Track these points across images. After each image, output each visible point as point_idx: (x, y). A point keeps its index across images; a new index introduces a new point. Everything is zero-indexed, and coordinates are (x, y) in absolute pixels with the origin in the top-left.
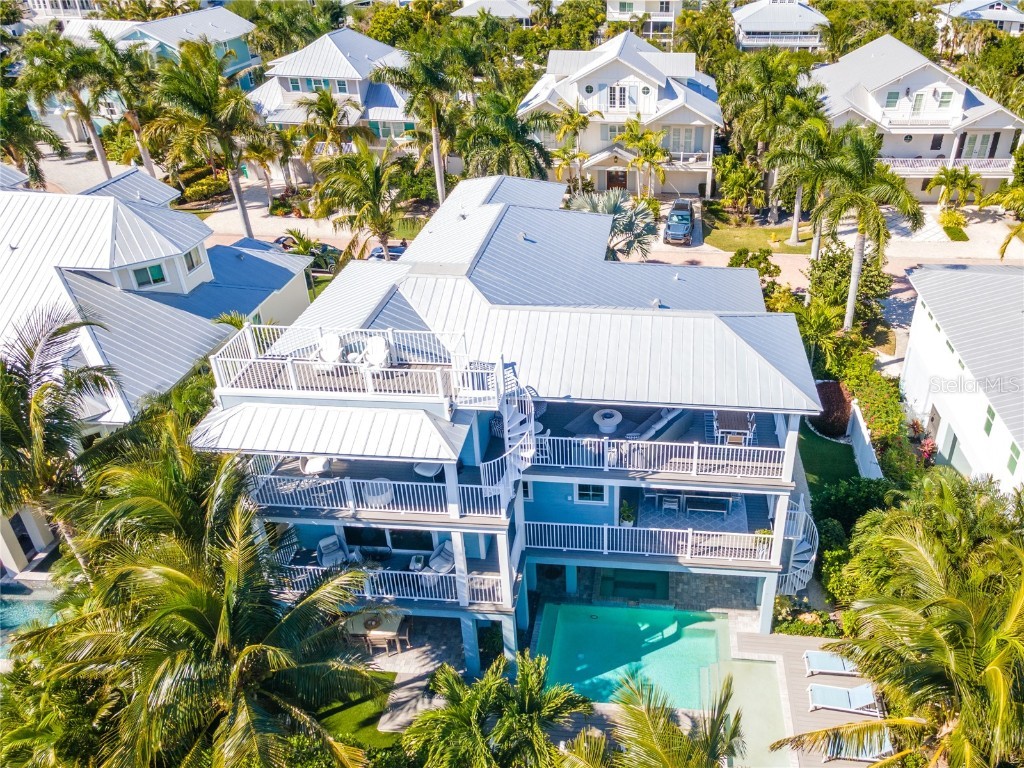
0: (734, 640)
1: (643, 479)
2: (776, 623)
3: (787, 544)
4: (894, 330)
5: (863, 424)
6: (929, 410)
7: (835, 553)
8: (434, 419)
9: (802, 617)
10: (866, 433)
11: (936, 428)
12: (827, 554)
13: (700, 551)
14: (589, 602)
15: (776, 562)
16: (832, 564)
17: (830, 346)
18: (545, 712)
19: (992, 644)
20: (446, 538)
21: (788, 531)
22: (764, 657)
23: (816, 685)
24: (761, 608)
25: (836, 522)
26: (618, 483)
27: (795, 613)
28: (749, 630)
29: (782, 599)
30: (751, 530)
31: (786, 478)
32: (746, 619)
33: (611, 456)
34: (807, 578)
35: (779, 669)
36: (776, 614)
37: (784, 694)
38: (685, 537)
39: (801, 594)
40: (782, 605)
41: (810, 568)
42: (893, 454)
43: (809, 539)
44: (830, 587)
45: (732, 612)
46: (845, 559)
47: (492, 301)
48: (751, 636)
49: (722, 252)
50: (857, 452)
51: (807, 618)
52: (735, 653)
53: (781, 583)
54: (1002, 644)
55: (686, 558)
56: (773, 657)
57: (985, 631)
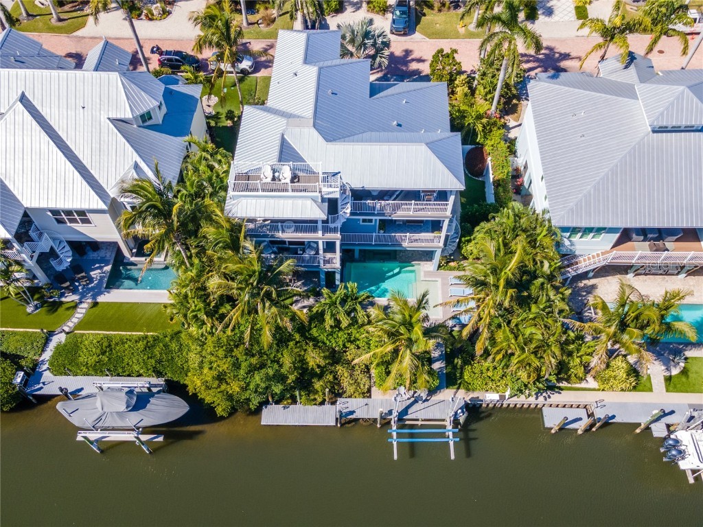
0: (422, 274)
1: (390, 216)
2: (439, 267)
3: (447, 237)
4: (522, 102)
5: (491, 172)
6: (524, 163)
7: (467, 238)
8: (315, 202)
9: (450, 264)
10: (491, 177)
11: (525, 172)
12: (463, 239)
13: (411, 241)
14: (364, 261)
15: (441, 244)
16: (464, 243)
17: (481, 129)
18: (360, 300)
19: (503, 273)
20: (317, 243)
21: (448, 231)
22: (434, 279)
23: (451, 288)
24: (434, 261)
25: (469, 225)
26: (378, 218)
27: (447, 263)
28: (429, 270)
29: (443, 257)
30: (433, 232)
31: (448, 213)
32: (428, 266)
33: (378, 206)
34: (454, 248)
35: (439, 283)
36: (440, 263)
37: (440, 292)
38: (406, 236)
39: (450, 255)
40: (442, 260)
41: (456, 244)
42: (501, 189)
43: (456, 233)
44: (463, 252)
45: (422, 263)
46: (469, 241)
47: (327, 140)
48: (429, 272)
49: (428, 39)
50: (486, 185)
51: (452, 264)
52: (422, 278)
53: (443, 251)
54: (505, 273)
55: (405, 244)
56: (437, 279)
57: (501, 270)
